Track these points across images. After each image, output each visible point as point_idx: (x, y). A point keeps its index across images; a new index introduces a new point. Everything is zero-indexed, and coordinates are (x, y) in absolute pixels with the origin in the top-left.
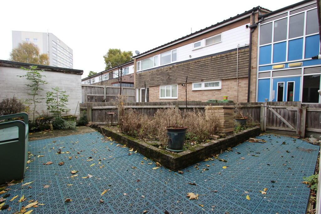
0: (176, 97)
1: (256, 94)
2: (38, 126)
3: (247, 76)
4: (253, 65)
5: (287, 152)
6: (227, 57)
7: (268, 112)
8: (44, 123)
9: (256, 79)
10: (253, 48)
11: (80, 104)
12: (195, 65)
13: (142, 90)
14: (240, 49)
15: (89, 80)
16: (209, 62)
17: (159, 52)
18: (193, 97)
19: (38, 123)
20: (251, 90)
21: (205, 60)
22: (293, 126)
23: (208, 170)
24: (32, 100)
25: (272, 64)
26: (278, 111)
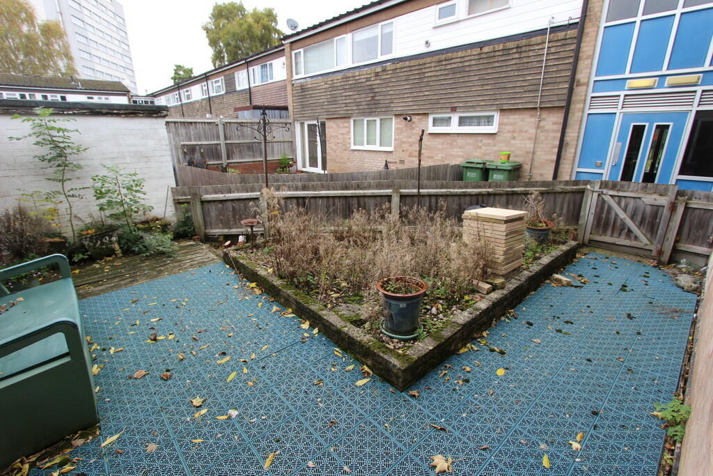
0: (391, 146)
1: (576, 149)
2: (87, 251)
3: (563, 104)
4: (581, 76)
5: (629, 316)
6: (519, 51)
7: (600, 203)
8: (99, 242)
9: (583, 112)
10: (586, 31)
11: (172, 188)
12: (438, 68)
13: (308, 125)
14: (554, 29)
15: (177, 92)
16: (473, 62)
17: (349, 27)
18: (429, 149)
19: (86, 244)
20: (567, 139)
21: (463, 55)
22: (649, 237)
23: (467, 381)
24: (60, 193)
25: (627, 75)
26: (623, 204)
